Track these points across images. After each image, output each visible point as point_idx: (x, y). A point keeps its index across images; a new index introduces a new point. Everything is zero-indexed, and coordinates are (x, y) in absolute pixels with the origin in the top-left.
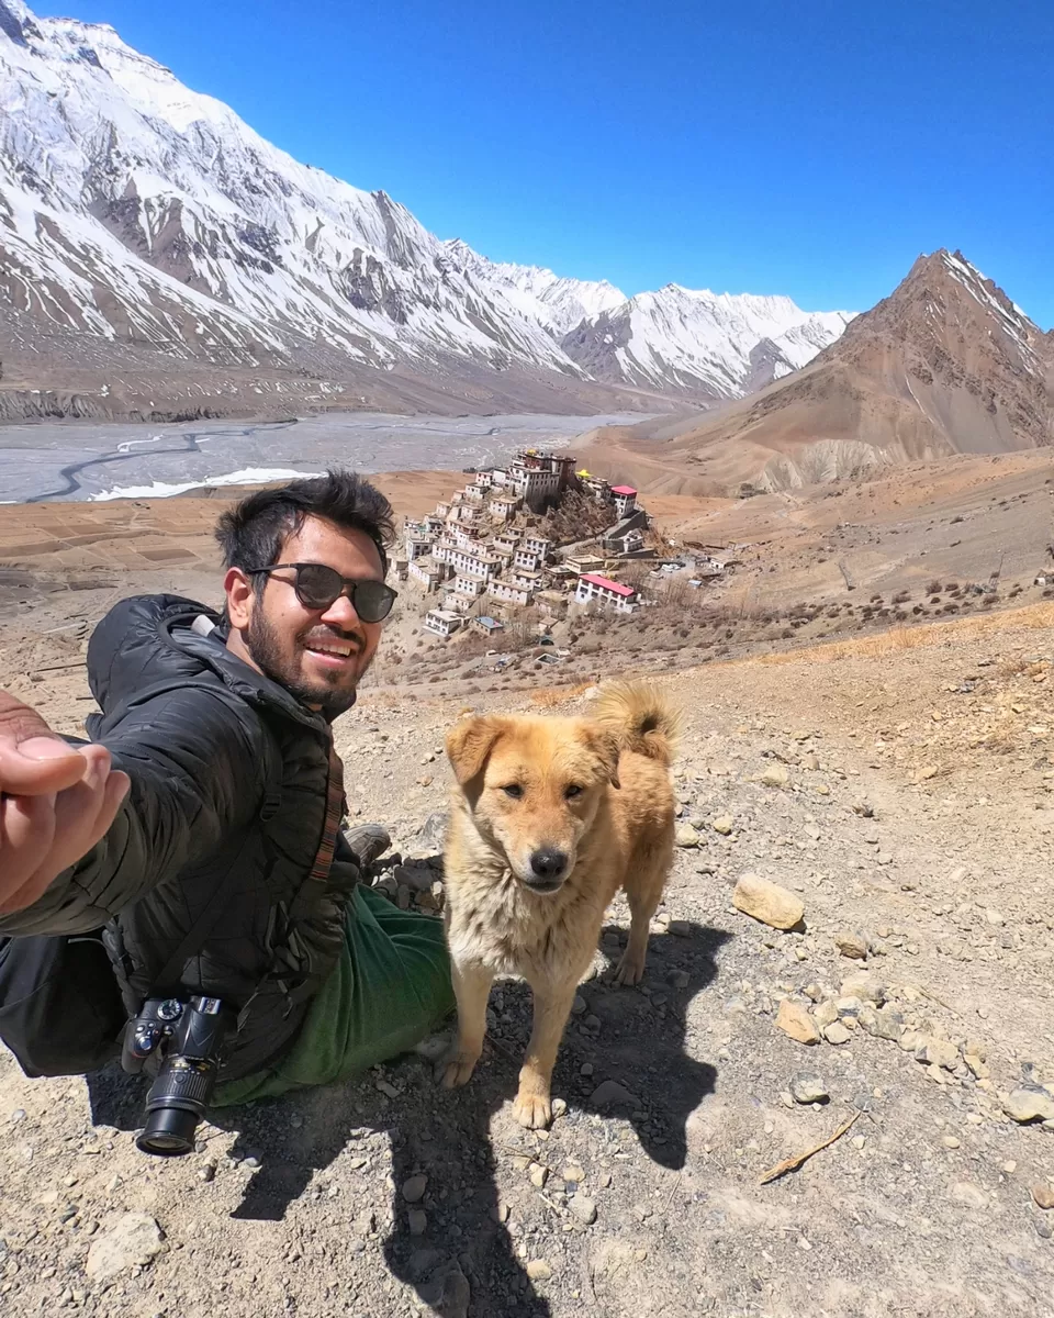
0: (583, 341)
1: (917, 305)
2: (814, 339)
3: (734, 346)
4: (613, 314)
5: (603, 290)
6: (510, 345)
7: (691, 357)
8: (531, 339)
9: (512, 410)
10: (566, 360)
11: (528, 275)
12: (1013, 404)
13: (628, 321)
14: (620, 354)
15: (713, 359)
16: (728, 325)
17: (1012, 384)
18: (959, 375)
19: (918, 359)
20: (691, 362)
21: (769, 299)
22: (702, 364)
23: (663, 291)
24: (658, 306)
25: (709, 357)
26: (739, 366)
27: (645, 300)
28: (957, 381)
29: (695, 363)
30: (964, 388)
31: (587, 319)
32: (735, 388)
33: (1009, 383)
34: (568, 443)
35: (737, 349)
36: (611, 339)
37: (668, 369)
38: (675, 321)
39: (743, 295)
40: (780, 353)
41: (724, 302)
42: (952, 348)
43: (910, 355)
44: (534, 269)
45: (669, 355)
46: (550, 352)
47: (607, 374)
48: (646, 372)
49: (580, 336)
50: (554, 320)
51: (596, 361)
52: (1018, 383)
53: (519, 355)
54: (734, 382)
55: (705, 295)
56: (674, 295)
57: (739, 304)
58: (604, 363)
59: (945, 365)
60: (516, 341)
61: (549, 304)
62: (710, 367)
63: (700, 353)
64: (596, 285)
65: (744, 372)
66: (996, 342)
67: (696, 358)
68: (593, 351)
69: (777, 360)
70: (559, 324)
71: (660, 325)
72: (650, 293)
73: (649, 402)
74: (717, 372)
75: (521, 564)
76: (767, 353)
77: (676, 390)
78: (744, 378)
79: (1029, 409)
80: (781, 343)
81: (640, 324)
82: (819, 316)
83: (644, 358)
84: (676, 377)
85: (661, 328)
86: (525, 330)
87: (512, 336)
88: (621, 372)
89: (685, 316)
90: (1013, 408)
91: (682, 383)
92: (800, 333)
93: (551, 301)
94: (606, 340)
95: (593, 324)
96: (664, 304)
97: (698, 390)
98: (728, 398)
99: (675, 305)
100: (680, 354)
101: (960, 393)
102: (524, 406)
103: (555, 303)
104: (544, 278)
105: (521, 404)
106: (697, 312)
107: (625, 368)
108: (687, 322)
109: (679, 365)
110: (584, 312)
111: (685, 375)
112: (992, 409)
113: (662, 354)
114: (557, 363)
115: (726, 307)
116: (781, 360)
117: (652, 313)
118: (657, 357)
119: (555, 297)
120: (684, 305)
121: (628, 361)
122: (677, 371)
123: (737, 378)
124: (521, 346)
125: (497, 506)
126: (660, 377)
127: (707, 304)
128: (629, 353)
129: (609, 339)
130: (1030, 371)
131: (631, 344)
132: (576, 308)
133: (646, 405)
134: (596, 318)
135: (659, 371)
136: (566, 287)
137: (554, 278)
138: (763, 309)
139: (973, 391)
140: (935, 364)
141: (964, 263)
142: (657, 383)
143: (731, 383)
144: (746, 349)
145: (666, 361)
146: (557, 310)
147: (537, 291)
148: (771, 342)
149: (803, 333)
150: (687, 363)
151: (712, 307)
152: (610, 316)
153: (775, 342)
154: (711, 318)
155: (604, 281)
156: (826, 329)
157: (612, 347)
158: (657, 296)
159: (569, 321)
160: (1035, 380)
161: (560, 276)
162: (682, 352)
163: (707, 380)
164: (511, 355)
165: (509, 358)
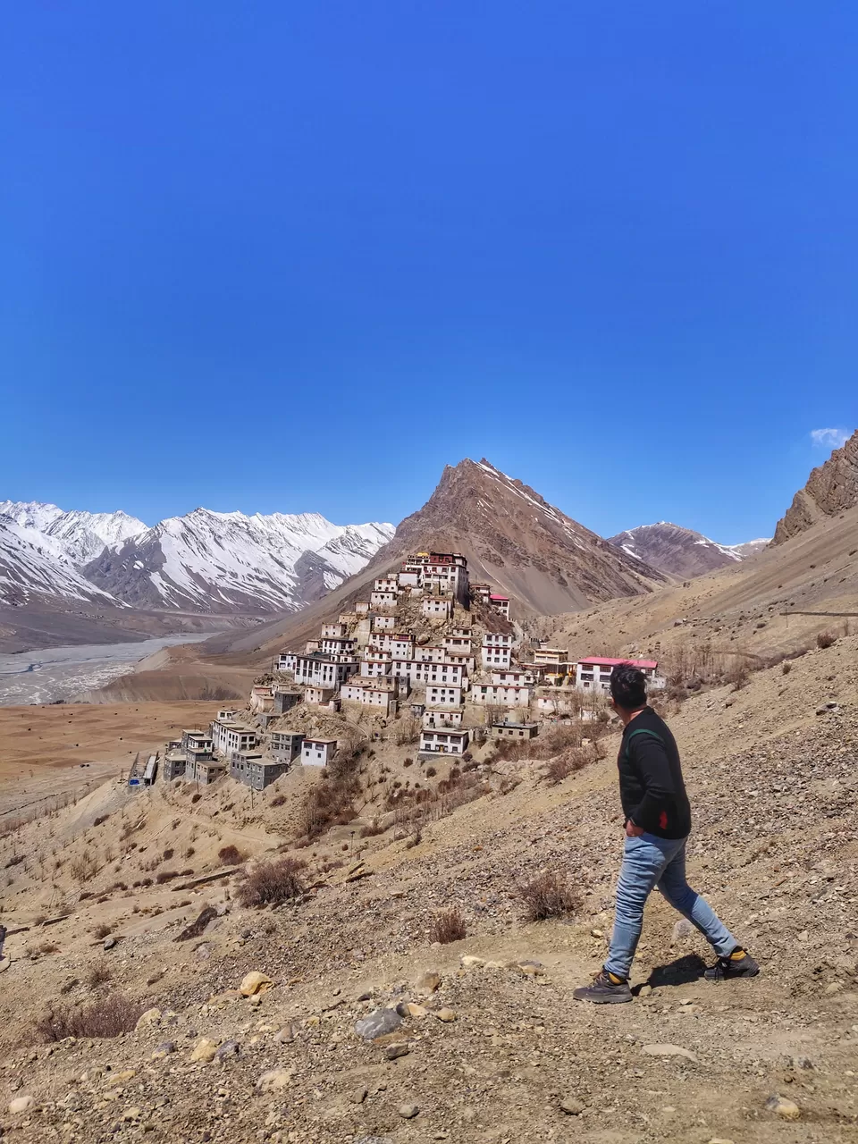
0: (108, 569)
1: (469, 502)
2: (355, 548)
3: (277, 561)
4: (140, 540)
5: (118, 521)
6: (24, 579)
7: (234, 575)
8: (49, 572)
9: (45, 644)
10: (95, 590)
11: (28, 510)
12: (578, 576)
13: (158, 546)
14: (155, 578)
15: (258, 574)
16: (266, 542)
17: (571, 560)
18: (524, 556)
19: (485, 546)
20: (235, 580)
21: (301, 517)
22: (247, 581)
23: (192, 516)
24: (189, 530)
25: (254, 573)
26: (287, 579)
27: (174, 525)
28: (524, 561)
29: (240, 580)
30: (532, 566)
31: (110, 548)
32: (288, 600)
33: (568, 558)
34: (132, 669)
35: (280, 564)
36: (142, 565)
37: (211, 589)
38: (209, 541)
39: (275, 515)
40: (326, 563)
41: (257, 521)
42: (510, 534)
43: (476, 543)
44: (34, 504)
45: (211, 574)
46: (74, 583)
47: (144, 600)
48: (188, 593)
49: (105, 565)
50: (67, 552)
51: (127, 588)
52: (576, 558)
53: (36, 588)
54: (285, 595)
55: (237, 516)
56: (204, 518)
57: (272, 522)
58: (137, 589)
59: (509, 548)
60: (30, 574)
61: (58, 538)
62: (256, 582)
63: (242, 571)
64: (110, 516)
65: (293, 584)
66: (545, 527)
67: (240, 576)
68: (121, 579)
69: (324, 570)
70: (73, 556)
71: (195, 547)
72: (177, 518)
73: (201, 622)
74: (266, 587)
75: (492, 663)
76: (313, 565)
77: (224, 609)
78: (293, 590)
79: (593, 579)
80: (324, 554)
81: (172, 547)
82: (354, 528)
83: (183, 580)
84: (221, 595)
85: (196, 550)
86: (40, 563)
87: (25, 569)
88: (160, 596)
89: (220, 537)
90: (581, 581)
91: (230, 601)
92: (340, 544)
93: (60, 534)
94: (135, 567)
95: (118, 551)
96: (194, 527)
97: (250, 606)
98: (283, 611)
99: (207, 528)
100: (222, 573)
101: (530, 571)
102: (59, 638)
103: (65, 536)
104: (47, 514)
105: (53, 637)
106: (231, 533)
107: (163, 592)
108: (223, 542)
109: (222, 583)
110: (102, 543)
111: (230, 593)
112: (562, 582)
113: (202, 574)
114: (84, 593)
115: (261, 526)
116: (329, 570)
117: (184, 537)
118: (197, 578)
119: (65, 530)
120: (215, 527)
121: (165, 584)
122: (223, 590)
123: (286, 590)
124: (38, 579)
125: (433, 606)
126: (205, 597)
127: (241, 525)
128: (165, 577)
129: (139, 564)
130: (580, 547)
131: (165, 568)
132: (90, 540)
133: (199, 625)
134: (121, 546)
135: (201, 591)
136: (76, 520)
137: (60, 512)
138: (297, 526)
139: (541, 569)
140: (501, 549)
141: (492, 468)
142: (202, 603)
143: (282, 596)
144: (290, 563)
145: (208, 581)
146: (67, 543)
147: (41, 525)
148: (314, 554)
149: (342, 544)
150: (231, 581)
151: (246, 527)
152: (137, 543)
153: (318, 554)
154: (246, 537)
155: (119, 512)
156: (364, 538)
157: (144, 573)
158: (186, 520)
159: (85, 553)
160: (588, 554)
161: (68, 511)
162: (225, 571)
163: (257, 596)
164: (27, 589)
165: (26, 592)
